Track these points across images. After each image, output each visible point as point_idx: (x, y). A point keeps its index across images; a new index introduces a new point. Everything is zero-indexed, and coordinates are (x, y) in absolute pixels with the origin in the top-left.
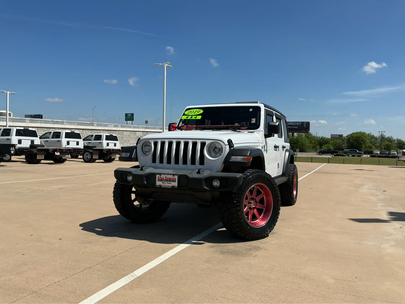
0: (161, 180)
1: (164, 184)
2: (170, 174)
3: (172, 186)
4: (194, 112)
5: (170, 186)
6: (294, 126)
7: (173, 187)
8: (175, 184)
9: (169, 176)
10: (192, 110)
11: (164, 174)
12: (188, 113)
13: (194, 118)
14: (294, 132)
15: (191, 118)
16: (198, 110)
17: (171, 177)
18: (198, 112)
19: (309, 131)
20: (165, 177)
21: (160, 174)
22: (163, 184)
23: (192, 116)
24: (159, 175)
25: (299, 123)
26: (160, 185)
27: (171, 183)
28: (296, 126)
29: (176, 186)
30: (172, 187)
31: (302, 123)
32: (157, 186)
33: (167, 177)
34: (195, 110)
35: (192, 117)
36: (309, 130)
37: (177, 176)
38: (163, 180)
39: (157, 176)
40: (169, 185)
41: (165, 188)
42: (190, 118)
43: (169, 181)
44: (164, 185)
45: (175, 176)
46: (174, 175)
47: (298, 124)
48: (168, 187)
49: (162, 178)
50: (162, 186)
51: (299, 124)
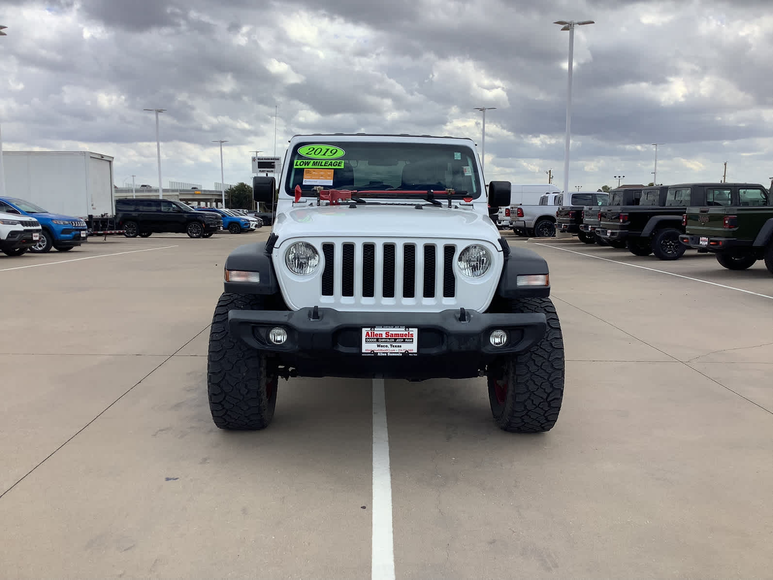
8: (412, 347)
22: (380, 348)
26: (373, 351)
29: (414, 352)
33: (390, 332)
39: (364, 331)
45: (410, 329)
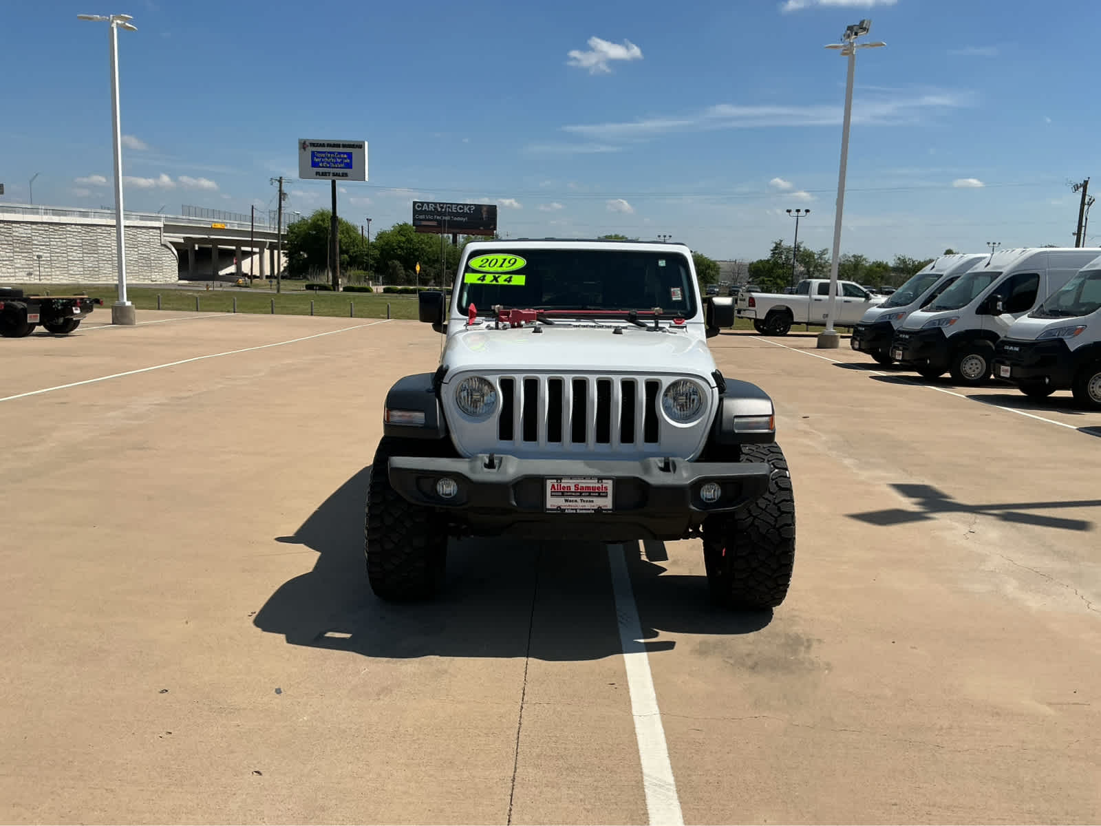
0: (563, 493)
1: (574, 504)
2: (591, 477)
3: (596, 508)
4: (499, 264)
5: (589, 509)
6: (458, 214)
7: (599, 511)
8: (607, 503)
9: (584, 483)
10: (490, 257)
11: (571, 477)
12: (480, 266)
13: (505, 280)
14: (458, 231)
15: (494, 283)
16: (509, 257)
17: (594, 485)
18: (509, 262)
19: (495, 232)
20: (575, 486)
21: (559, 478)
23: (497, 275)
24: (555, 481)
25: (469, 206)
26: (560, 507)
27: (591, 499)
28: (463, 215)
29: (608, 508)
30: (595, 510)
31: (479, 207)
32: (549, 510)
34: (500, 257)
35: (496, 279)
36: (495, 229)
37: (610, 482)
38: (569, 494)
39: (549, 483)
40: (588, 505)
41: (576, 513)
42: (492, 281)
43: (588, 494)
44: (569, 506)
45: (604, 481)
46: (600, 479)
47: (466, 209)
48: (584, 511)
49: (564, 488)
50: (565, 510)
51: (469, 209)
